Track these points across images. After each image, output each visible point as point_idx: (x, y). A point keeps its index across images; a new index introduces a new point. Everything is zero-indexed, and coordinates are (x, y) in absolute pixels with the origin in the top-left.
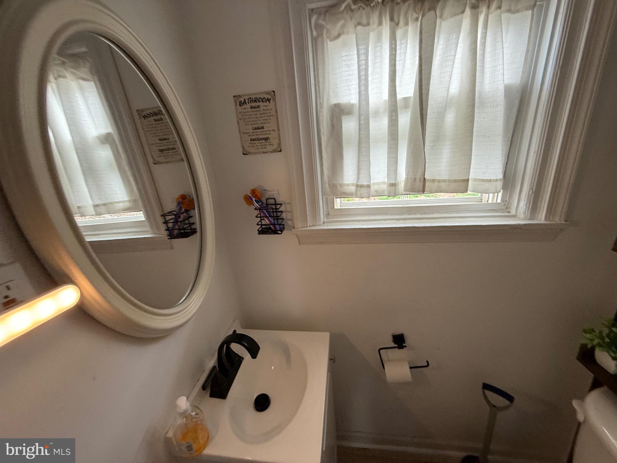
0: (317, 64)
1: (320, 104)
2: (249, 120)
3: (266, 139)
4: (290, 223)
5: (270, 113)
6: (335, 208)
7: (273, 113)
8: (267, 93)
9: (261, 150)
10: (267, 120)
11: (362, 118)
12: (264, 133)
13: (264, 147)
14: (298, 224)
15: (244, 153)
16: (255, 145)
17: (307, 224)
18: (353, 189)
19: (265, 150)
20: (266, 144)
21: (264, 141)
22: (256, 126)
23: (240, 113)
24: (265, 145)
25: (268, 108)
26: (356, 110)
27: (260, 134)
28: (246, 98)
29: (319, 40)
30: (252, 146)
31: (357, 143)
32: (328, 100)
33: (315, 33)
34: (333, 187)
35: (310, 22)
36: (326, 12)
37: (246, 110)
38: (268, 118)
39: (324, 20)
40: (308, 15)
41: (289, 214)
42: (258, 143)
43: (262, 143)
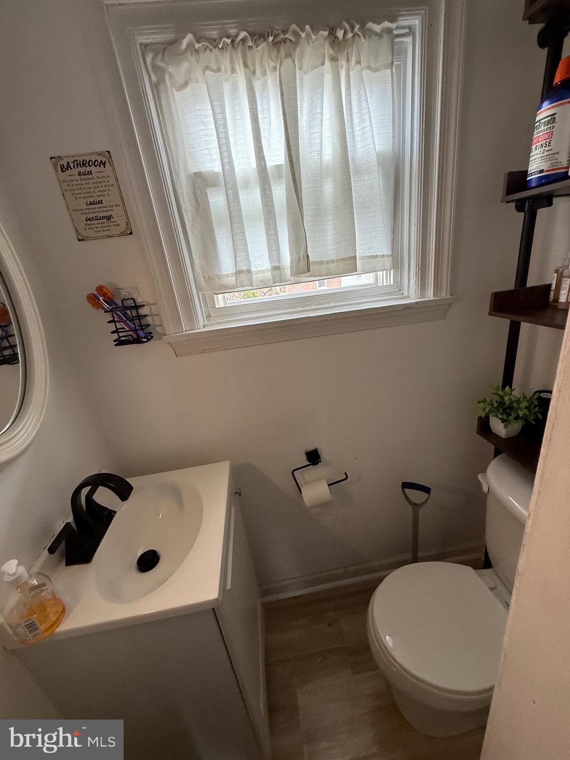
0: (163, 118)
2: (80, 191)
3: (109, 218)
4: (158, 329)
5: (108, 181)
6: (217, 306)
7: (112, 181)
8: (99, 154)
9: (105, 234)
10: (105, 191)
12: (104, 209)
13: (107, 228)
14: (170, 329)
15: (80, 238)
16: (94, 226)
17: (181, 329)
19: (109, 233)
20: (109, 224)
21: (105, 220)
22: (92, 200)
23: (64, 182)
24: (109, 226)
25: (104, 174)
27: (99, 212)
28: (70, 160)
29: (162, 88)
30: (88, 229)
32: (186, 166)
33: (154, 78)
34: (209, 279)
35: (145, 62)
36: (164, 50)
37: (72, 178)
38: (106, 189)
39: (162, 60)
40: (140, 53)
41: (156, 318)
42: (98, 224)
43: (104, 223)
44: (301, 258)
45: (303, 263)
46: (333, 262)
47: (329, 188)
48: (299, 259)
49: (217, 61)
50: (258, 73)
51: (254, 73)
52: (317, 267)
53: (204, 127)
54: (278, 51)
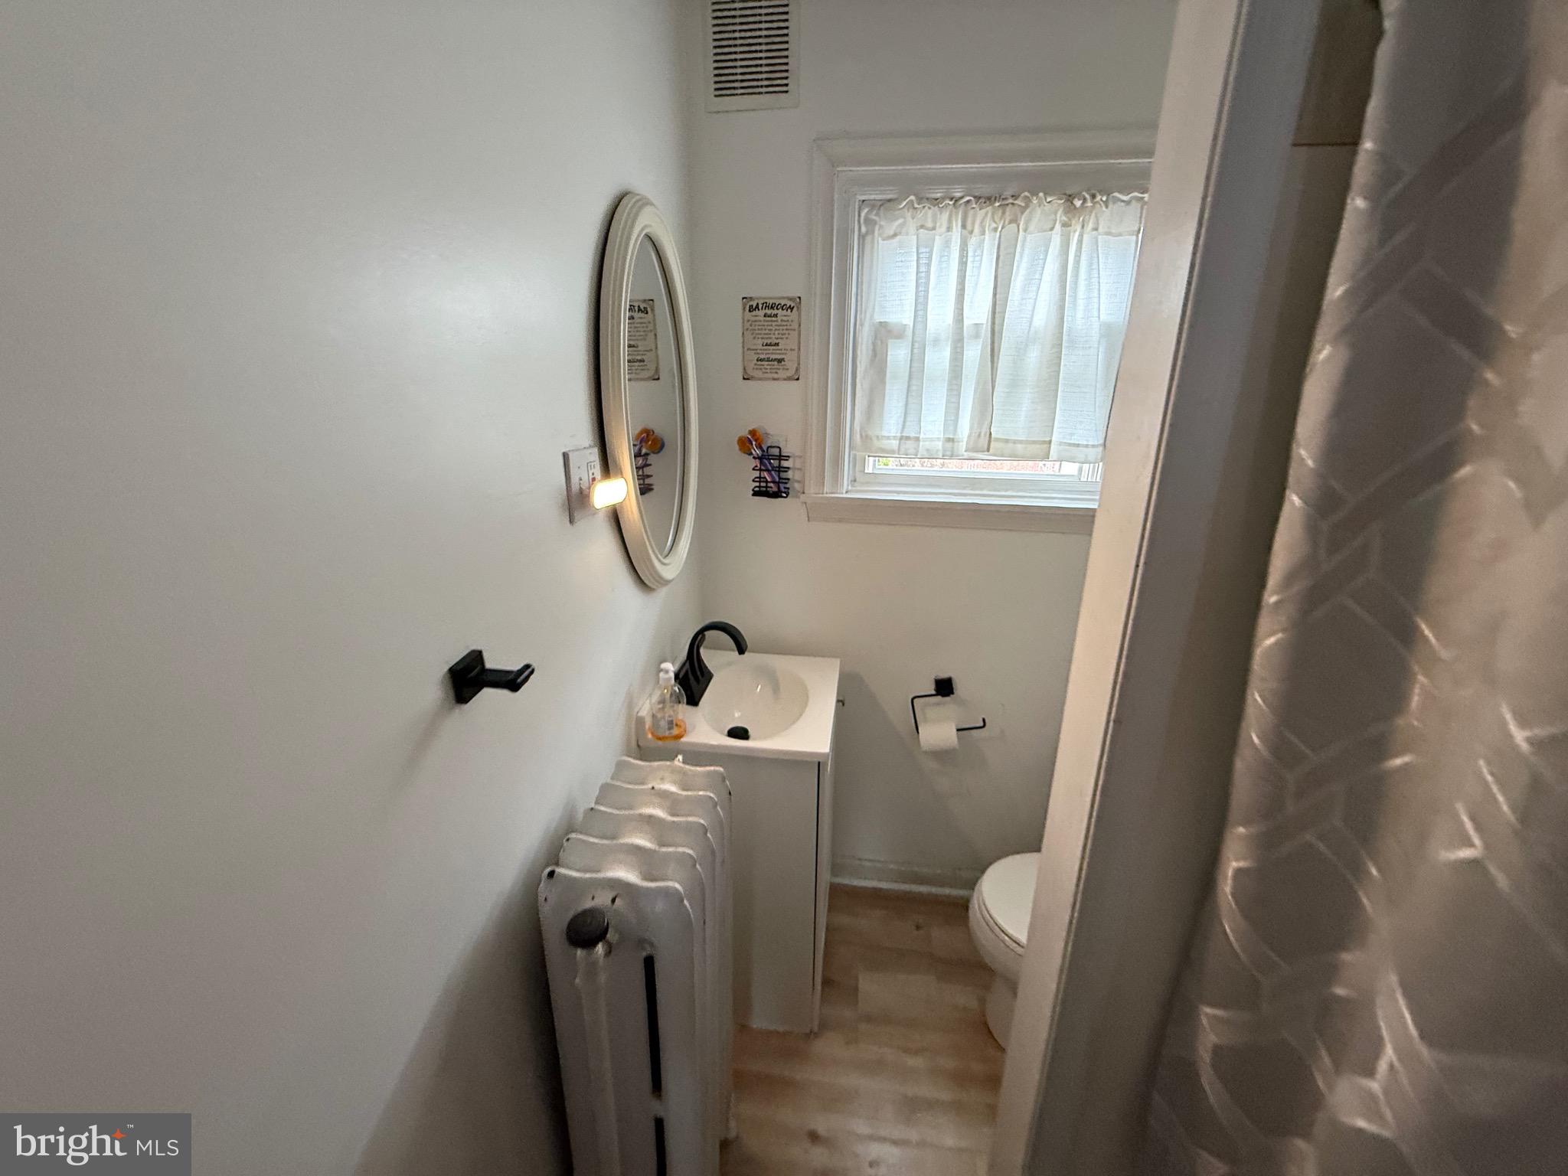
0: (862, 267)
1: (861, 319)
2: (759, 332)
3: (780, 361)
4: (797, 485)
5: (790, 325)
6: (866, 471)
7: (795, 326)
8: (790, 299)
9: (771, 376)
10: (785, 334)
11: (916, 345)
12: (778, 352)
13: (775, 371)
14: (811, 489)
15: (745, 377)
16: (763, 367)
17: (823, 489)
18: (895, 444)
19: (776, 376)
20: (778, 367)
21: (776, 363)
22: (769, 342)
23: (748, 321)
24: (777, 369)
25: (790, 319)
26: (909, 333)
27: (772, 353)
28: (760, 301)
29: (868, 239)
30: (757, 369)
31: (907, 378)
32: (872, 316)
33: (864, 229)
34: (866, 438)
35: (859, 216)
36: (881, 206)
37: (757, 318)
38: (787, 332)
39: (877, 214)
40: (857, 207)
41: (797, 472)
42: (768, 365)
43: (773, 365)
44: (982, 434)
45: (983, 442)
46: (1021, 442)
47: (1034, 357)
48: (979, 435)
49: (935, 221)
50: (977, 230)
51: (971, 232)
52: (1000, 445)
53: (902, 278)
54: (1004, 213)
